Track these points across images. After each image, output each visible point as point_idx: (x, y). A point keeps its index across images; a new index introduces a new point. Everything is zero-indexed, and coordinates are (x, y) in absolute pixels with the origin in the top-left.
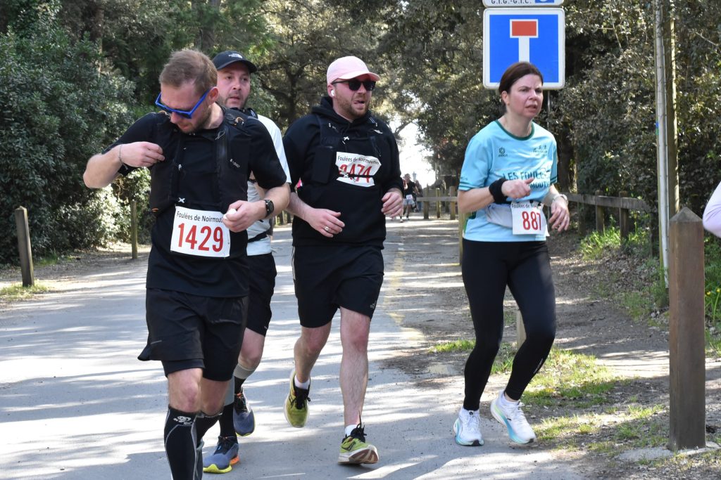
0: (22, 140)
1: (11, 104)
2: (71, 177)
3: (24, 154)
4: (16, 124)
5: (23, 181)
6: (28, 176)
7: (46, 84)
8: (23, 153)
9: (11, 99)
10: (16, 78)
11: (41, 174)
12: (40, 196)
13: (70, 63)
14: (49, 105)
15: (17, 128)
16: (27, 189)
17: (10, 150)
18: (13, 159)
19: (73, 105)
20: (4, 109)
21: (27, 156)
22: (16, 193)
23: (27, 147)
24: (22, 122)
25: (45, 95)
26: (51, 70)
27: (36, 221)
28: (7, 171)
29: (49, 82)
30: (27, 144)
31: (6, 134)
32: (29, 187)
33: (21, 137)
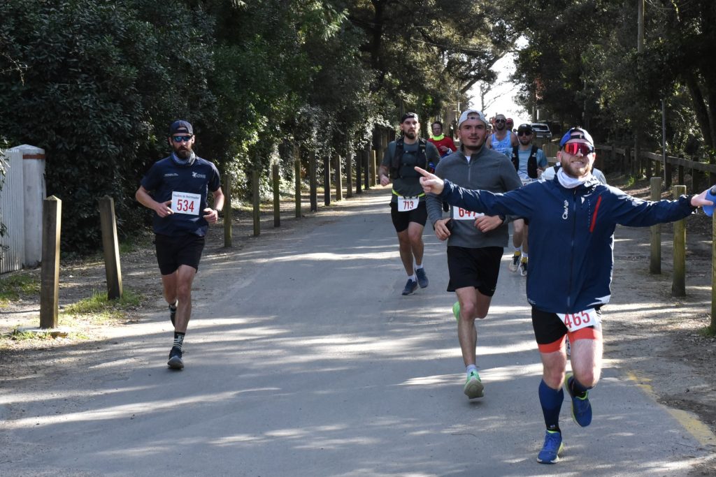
0: (91, 96)
1: (76, 51)
4: (84, 75)
5: (92, 148)
6: (98, 142)
7: (120, 25)
8: (92, 113)
9: (78, 44)
10: (83, 17)
11: (114, 141)
12: (113, 167)
14: (123, 52)
15: (85, 81)
16: (97, 159)
17: (76, 109)
18: (81, 121)
19: (153, 53)
20: (69, 56)
21: (98, 117)
22: (84, 163)
23: (98, 106)
24: (91, 73)
25: (119, 39)
26: (125, 7)
28: (73, 135)
29: (123, 21)
30: (98, 101)
31: (71, 89)
32: (100, 156)
33: (90, 93)
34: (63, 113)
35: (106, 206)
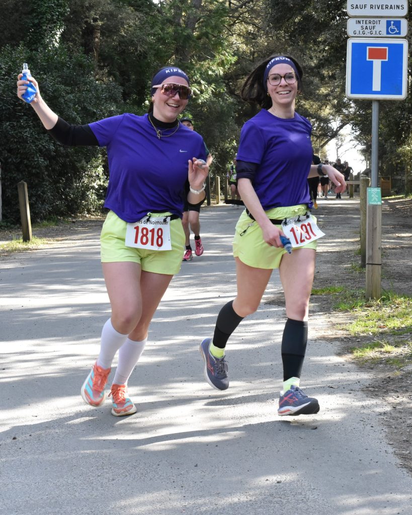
0: (29, 130)
1: (21, 103)
2: (68, 159)
3: (31, 141)
4: (25, 117)
5: (30, 161)
6: (33, 158)
7: (49, 87)
8: (29, 140)
11: (44, 157)
12: (43, 173)
13: (68, 71)
14: (51, 103)
15: (26, 121)
16: (33, 168)
17: (20, 138)
18: (22, 144)
19: (70, 104)
20: (15, 105)
21: (33, 142)
22: (25, 171)
23: (33, 136)
24: (30, 116)
25: (48, 96)
26: (53, 77)
27: (39, 192)
28: (18, 154)
29: (51, 86)
30: (33, 133)
31: (17, 125)
32: (34, 166)
33: (29, 128)
34: (12, 140)
35: (22, 186)
